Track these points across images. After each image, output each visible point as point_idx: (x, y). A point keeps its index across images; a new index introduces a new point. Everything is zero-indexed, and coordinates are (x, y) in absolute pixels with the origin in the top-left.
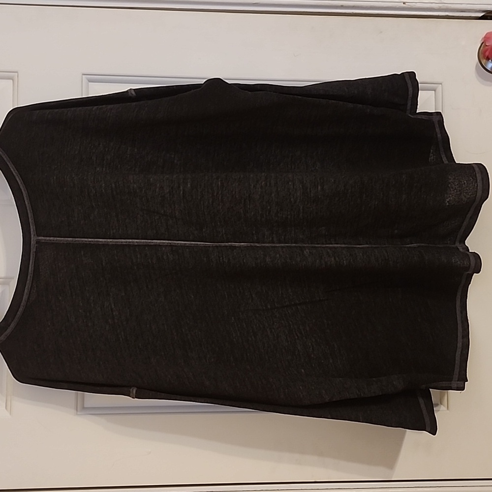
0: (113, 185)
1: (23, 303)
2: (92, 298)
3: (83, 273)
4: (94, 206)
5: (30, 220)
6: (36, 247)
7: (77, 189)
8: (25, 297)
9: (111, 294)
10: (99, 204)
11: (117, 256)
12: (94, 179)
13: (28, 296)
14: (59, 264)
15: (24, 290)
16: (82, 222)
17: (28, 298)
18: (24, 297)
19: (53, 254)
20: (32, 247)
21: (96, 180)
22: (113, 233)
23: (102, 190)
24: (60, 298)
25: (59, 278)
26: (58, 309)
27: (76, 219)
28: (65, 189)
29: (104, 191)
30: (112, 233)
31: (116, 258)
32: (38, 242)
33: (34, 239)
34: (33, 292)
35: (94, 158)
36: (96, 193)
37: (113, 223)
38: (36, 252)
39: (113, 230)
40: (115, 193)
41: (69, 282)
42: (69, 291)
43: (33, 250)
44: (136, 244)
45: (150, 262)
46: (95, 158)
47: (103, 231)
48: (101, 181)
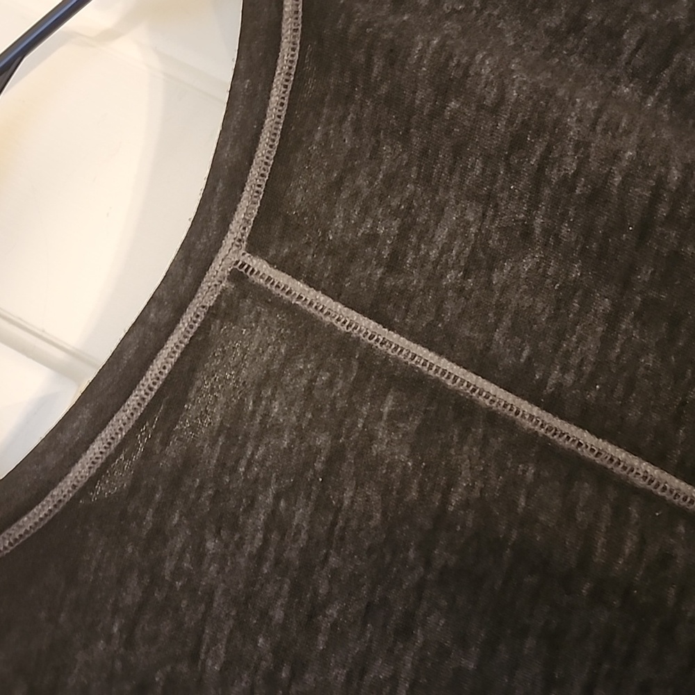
0: (675, 175)
1: (63, 490)
2: (333, 611)
3: (348, 494)
4: (538, 231)
5: (254, 172)
6: (224, 290)
7: (501, 126)
8: (81, 470)
9: (419, 632)
10: (565, 230)
11: (528, 497)
12: (599, 112)
13: (93, 471)
14: (276, 404)
15: (92, 441)
16: (450, 277)
17: (92, 481)
18: (78, 466)
19: (270, 350)
20: (204, 286)
21: (604, 118)
22: (559, 386)
23: (610, 174)
24: (210, 545)
25: (243, 462)
26: (179, 584)
27: (434, 254)
28: (453, 104)
29: (618, 180)
30: (551, 382)
31: (522, 502)
32: (238, 276)
33: (231, 253)
34: (121, 467)
35: (630, 39)
36: (577, 174)
37: (581, 339)
38: (213, 312)
39: (565, 369)
40: (663, 211)
41: (277, 497)
42: (260, 535)
43: (206, 297)
44: (641, 483)
45: (670, 603)
46: (633, 42)
47: (518, 356)
48: (627, 133)
